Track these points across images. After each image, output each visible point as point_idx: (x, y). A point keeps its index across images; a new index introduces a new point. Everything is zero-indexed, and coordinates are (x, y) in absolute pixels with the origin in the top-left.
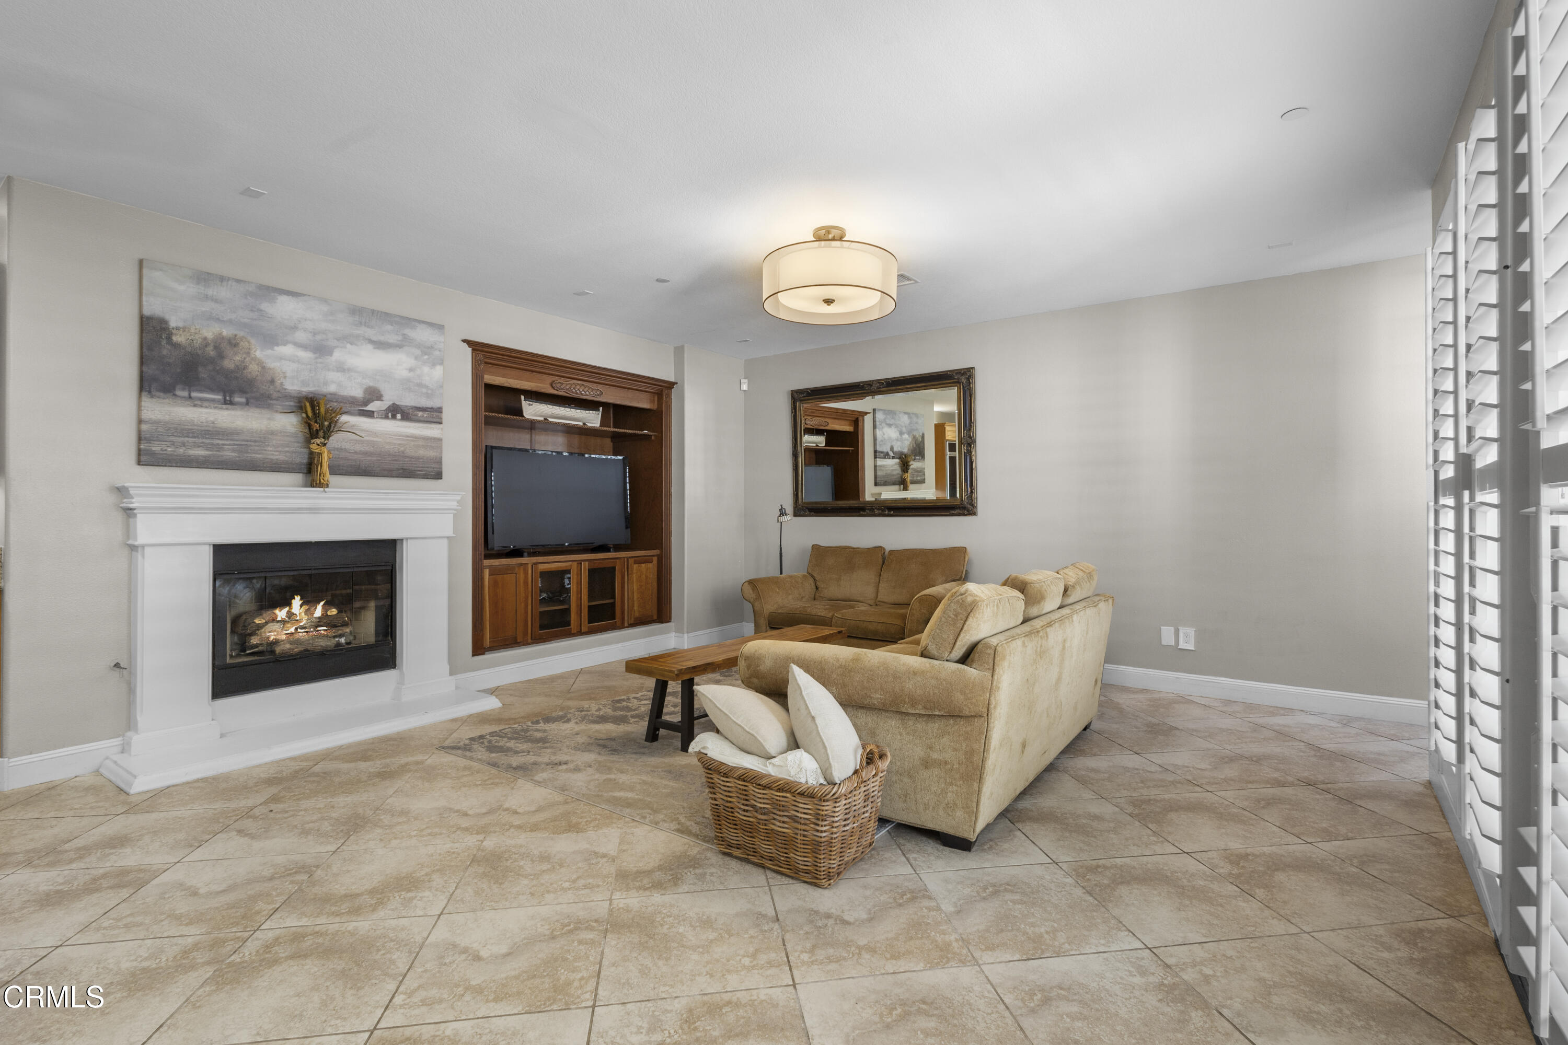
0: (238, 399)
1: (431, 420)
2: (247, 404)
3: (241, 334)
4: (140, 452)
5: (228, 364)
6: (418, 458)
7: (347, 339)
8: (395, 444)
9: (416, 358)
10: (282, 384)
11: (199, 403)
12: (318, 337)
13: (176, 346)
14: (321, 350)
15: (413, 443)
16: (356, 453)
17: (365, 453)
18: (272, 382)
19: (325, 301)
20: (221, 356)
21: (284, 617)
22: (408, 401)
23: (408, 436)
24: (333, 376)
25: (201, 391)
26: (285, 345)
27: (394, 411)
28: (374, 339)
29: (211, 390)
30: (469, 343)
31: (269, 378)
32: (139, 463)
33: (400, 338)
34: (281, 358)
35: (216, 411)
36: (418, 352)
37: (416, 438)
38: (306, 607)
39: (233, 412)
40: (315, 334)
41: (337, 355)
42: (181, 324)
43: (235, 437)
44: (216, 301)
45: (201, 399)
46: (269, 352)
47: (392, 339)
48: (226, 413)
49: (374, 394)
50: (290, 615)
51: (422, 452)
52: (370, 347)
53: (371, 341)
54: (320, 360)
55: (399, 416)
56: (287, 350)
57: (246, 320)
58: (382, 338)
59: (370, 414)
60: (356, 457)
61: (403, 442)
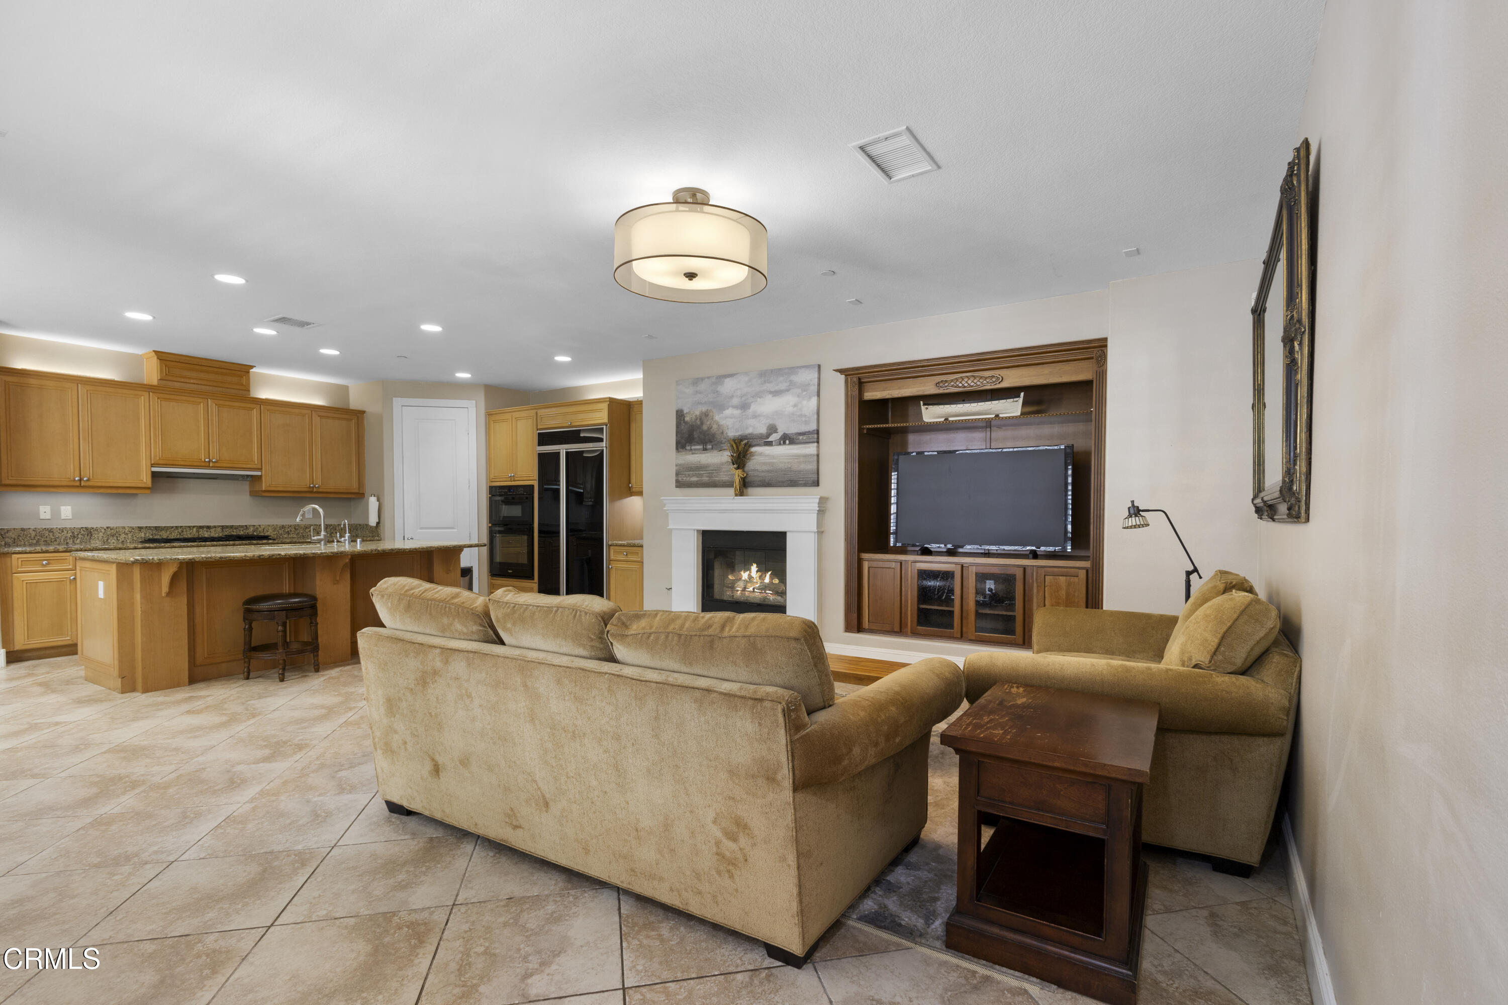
0: (709, 447)
1: (808, 441)
2: (712, 449)
3: (709, 408)
4: (677, 481)
5: (705, 427)
6: (800, 471)
7: (758, 395)
8: (785, 463)
9: (798, 396)
10: (727, 433)
11: (694, 452)
12: (743, 399)
13: (686, 423)
14: (744, 406)
15: (796, 460)
16: (763, 471)
17: (768, 471)
18: (722, 433)
19: (746, 374)
20: (702, 423)
21: (746, 578)
22: (793, 429)
23: (793, 456)
24: (751, 422)
25: (695, 445)
26: (728, 409)
27: (787, 439)
28: (773, 390)
29: (698, 444)
30: (841, 371)
31: (721, 431)
32: (677, 487)
33: (788, 384)
34: (726, 418)
35: (700, 455)
36: (799, 391)
37: (798, 456)
38: (759, 574)
39: (706, 455)
40: (741, 397)
41: (753, 407)
42: (688, 411)
43: (707, 469)
44: (700, 393)
45: (695, 450)
46: (721, 415)
47: (783, 386)
48: (704, 455)
49: (773, 429)
50: (750, 577)
51: (803, 467)
52: (770, 396)
53: (771, 392)
54: (744, 414)
55: (787, 442)
56: (729, 412)
57: (711, 400)
58: (777, 388)
59: (770, 444)
60: (763, 474)
61: (789, 461)
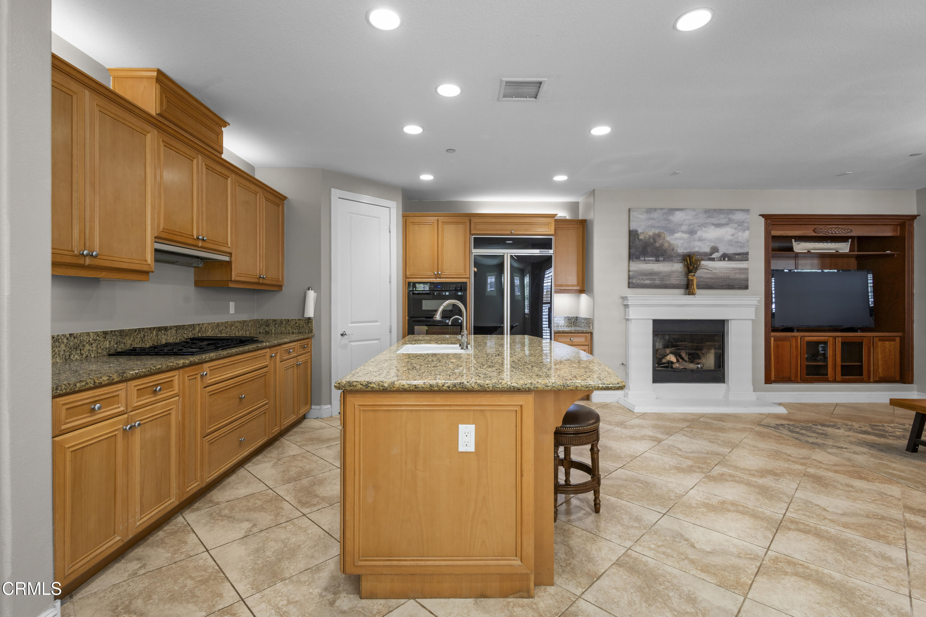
0: (661, 259)
1: (743, 259)
2: (664, 260)
3: (662, 231)
4: (629, 283)
5: (657, 245)
6: (736, 279)
7: (703, 225)
8: (724, 273)
9: (735, 229)
10: (676, 250)
11: (647, 262)
12: (691, 227)
13: (640, 240)
14: (692, 232)
15: (733, 272)
16: (707, 278)
17: (711, 278)
18: (673, 250)
19: (693, 210)
20: (655, 241)
22: (731, 251)
23: (730, 269)
24: (697, 243)
25: (648, 257)
26: (678, 233)
27: (725, 257)
28: (715, 223)
29: (652, 256)
30: (763, 216)
31: (672, 248)
32: (629, 287)
33: (727, 220)
34: (676, 239)
35: (653, 265)
36: (736, 226)
37: (735, 269)
39: (658, 265)
40: (689, 226)
41: (699, 233)
42: (642, 231)
43: (660, 275)
44: (653, 219)
45: (648, 260)
46: (672, 237)
47: (723, 221)
48: (656, 265)
49: (715, 250)
51: (738, 276)
52: (713, 227)
53: (714, 224)
54: (691, 237)
55: (726, 259)
56: (678, 235)
57: (664, 225)
58: (718, 222)
59: (713, 260)
60: (707, 280)
61: (728, 272)
